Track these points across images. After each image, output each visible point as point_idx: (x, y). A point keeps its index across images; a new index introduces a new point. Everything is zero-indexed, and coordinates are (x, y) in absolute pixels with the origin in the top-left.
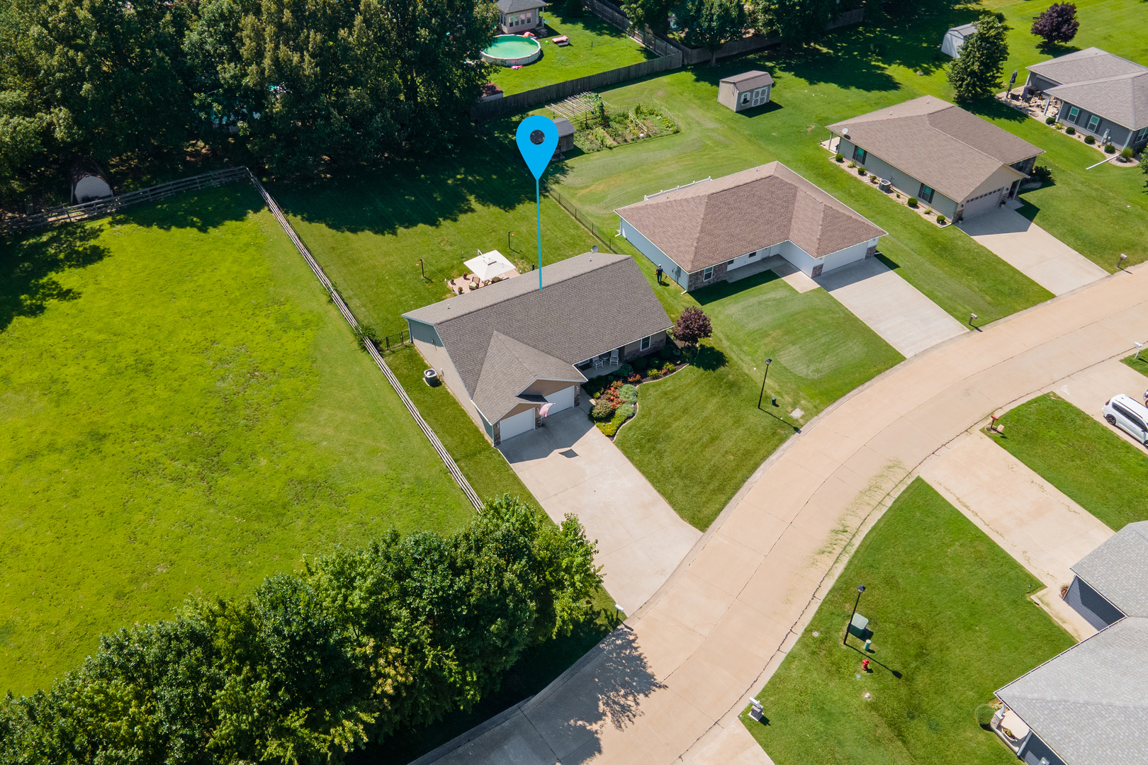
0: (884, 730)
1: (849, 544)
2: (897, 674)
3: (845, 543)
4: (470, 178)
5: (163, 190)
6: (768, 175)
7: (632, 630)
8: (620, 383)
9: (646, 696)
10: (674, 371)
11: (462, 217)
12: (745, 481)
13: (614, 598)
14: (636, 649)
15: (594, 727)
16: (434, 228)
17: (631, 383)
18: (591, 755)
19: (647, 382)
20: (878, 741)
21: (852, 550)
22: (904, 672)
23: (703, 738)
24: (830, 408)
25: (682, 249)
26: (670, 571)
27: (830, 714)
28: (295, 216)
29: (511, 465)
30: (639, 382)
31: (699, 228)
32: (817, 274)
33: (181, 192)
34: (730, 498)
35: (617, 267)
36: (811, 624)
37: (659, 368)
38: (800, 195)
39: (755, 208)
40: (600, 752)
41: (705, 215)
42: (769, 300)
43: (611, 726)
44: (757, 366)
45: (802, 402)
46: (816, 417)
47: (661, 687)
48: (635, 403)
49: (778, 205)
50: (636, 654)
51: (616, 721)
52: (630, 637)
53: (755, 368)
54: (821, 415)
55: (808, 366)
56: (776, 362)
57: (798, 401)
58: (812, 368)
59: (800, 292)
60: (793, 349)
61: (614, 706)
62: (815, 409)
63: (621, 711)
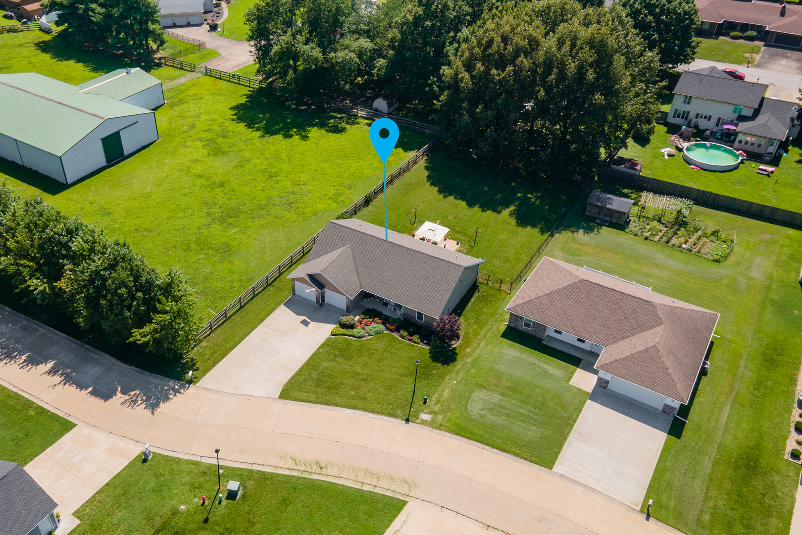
0: (158, 522)
1: (310, 473)
2: (206, 520)
3: (310, 470)
4: (533, 199)
5: (401, 121)
6: (648, 300)
7: (188, 390)
8: (380, 321)
9: (144, 408)
10: (417, 343)
12: (336, 406)
13: (207, 374)
14: (175, 395)
15: (119, 394)
17: (386, 326)
18: (102, 398)
19: (395, 335)
20: (150, 519)
21: (306, 475)
22: (210, 523)
23: (126, 438)
24: (447, 434)
26: (239, 392)
27: (161, 491)
29: (283, 305)
30: (391, 331)
31: (549, 291)
32: (602, 384)
33: (410, 127)
34: (315, 403)
35: (448, 265)
36: (227, 467)
37: (411, 334)
38: (657, 329)
39: (607, 311)
40: (106, 401)
41: (563, 288)
42: (539, 367)
43: (122, 400)
44: (458, 382)
45: (440, 417)
46: (430, 428)
47: (152, 412)
48: (370, 335)
49: (628, 322)
50: (171, 396)
51: (126, 401)
52: (182, 391)
53: (455, 382)
54: (435, 430)
55: (483, 409)
56: (472, 391)
57: (440, 414)
58: (483, 412)
59: (570, 383)
60: (495, 397)
61: (135, 398)
62: (438, 425)
63: (133, 401)
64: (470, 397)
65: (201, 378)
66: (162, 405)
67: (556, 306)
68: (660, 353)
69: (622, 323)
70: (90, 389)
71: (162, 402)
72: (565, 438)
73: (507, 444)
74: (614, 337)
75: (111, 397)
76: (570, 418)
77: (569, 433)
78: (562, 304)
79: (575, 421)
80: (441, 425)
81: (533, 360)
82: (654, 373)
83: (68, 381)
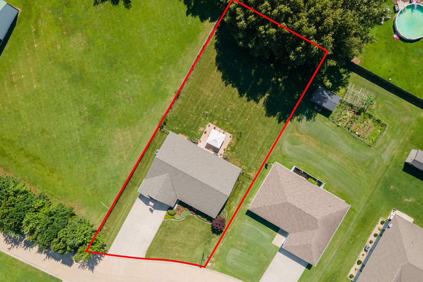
4: (281, 84)
7: (104, 257)
8: (188, 210)
9: (89, 270)
11: (252, 102)
13: (110, 248)
14: (99, 261)
15: (74, 262)
16: (239, 96)
17: (191, 212)
18: (68, 265)
19: (195, 216)
24: (217, 272)
25: (259, 201)
28: (216, 38)
29: (138, 198)
31: (270, 205)
37: (202, 217)
39: (295, 219)
40: (70, 267)
43: (78, 266)
44: (223, 244)
45: (214, 264)
46: (210, 270)
47: (92, 272)
48: (183, 218)
49: (304, 225)
50: (98, 262)
51: (80, 266)
52: (102, 258)
53: (222, 244)
54: (212, 271)
55: (232, 259)
56: (229, 249)
57: (214, 263)
58: (232, 261)
59: (272, 243)
60: (239, 252)
61: (83, 264)
62: (213, 268)
63: (83, 266)
64: (228, 252)
65: (108, 250)
66: (95, 267)
67: (272, 212)
68: (312, 247)
69: (300, 225)
70: (61, 260)
71: (95, 266)
72: (264, 271)
73: (241, 276)
74: (295, 230)
75: (72, 264)
76: (268, 261)
77: (266, 269)
78: (275, 212)
79: (270, 263)
80: (214, 268)
81: (258, 229)
82: (306, 254)
83: (49, 257)
